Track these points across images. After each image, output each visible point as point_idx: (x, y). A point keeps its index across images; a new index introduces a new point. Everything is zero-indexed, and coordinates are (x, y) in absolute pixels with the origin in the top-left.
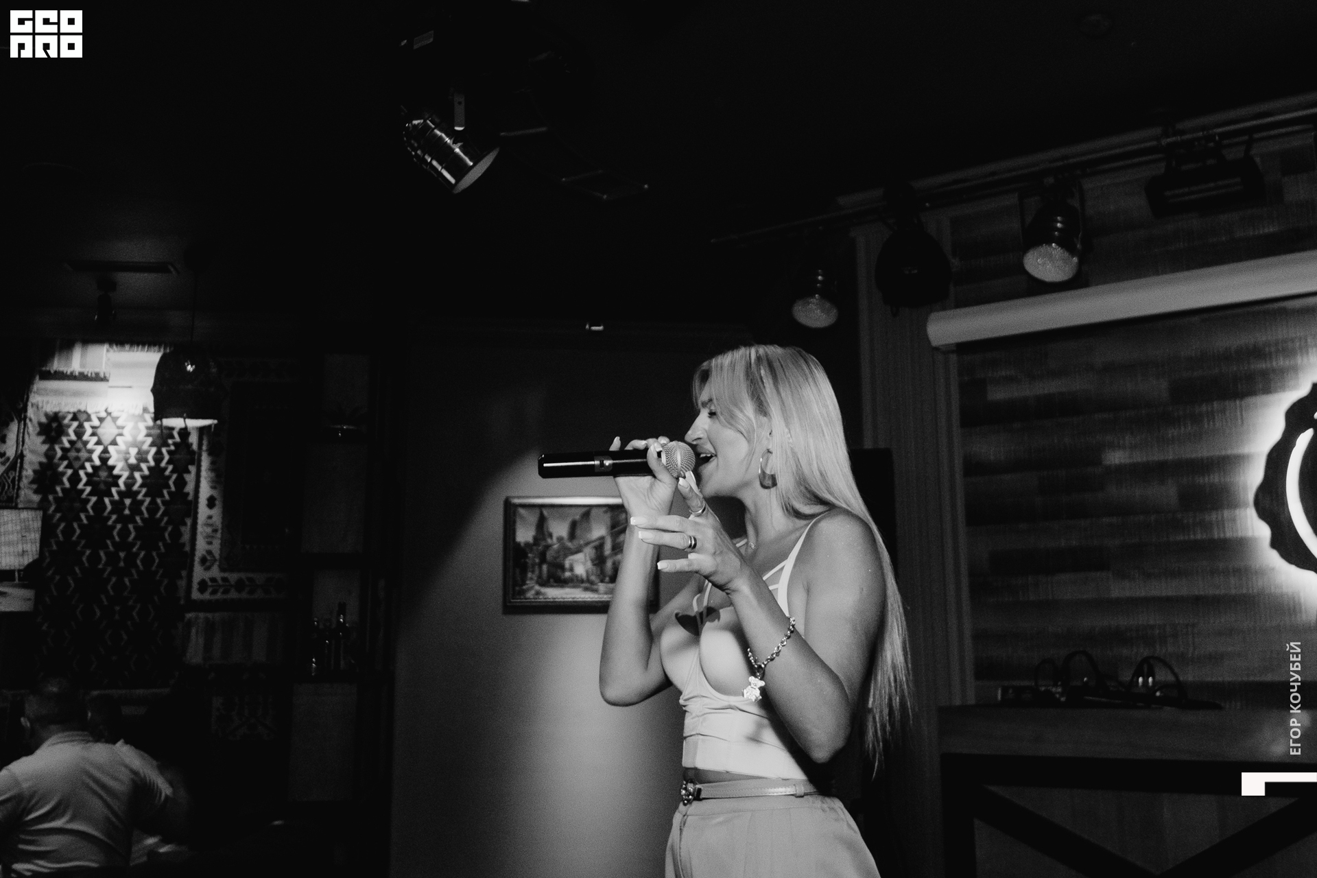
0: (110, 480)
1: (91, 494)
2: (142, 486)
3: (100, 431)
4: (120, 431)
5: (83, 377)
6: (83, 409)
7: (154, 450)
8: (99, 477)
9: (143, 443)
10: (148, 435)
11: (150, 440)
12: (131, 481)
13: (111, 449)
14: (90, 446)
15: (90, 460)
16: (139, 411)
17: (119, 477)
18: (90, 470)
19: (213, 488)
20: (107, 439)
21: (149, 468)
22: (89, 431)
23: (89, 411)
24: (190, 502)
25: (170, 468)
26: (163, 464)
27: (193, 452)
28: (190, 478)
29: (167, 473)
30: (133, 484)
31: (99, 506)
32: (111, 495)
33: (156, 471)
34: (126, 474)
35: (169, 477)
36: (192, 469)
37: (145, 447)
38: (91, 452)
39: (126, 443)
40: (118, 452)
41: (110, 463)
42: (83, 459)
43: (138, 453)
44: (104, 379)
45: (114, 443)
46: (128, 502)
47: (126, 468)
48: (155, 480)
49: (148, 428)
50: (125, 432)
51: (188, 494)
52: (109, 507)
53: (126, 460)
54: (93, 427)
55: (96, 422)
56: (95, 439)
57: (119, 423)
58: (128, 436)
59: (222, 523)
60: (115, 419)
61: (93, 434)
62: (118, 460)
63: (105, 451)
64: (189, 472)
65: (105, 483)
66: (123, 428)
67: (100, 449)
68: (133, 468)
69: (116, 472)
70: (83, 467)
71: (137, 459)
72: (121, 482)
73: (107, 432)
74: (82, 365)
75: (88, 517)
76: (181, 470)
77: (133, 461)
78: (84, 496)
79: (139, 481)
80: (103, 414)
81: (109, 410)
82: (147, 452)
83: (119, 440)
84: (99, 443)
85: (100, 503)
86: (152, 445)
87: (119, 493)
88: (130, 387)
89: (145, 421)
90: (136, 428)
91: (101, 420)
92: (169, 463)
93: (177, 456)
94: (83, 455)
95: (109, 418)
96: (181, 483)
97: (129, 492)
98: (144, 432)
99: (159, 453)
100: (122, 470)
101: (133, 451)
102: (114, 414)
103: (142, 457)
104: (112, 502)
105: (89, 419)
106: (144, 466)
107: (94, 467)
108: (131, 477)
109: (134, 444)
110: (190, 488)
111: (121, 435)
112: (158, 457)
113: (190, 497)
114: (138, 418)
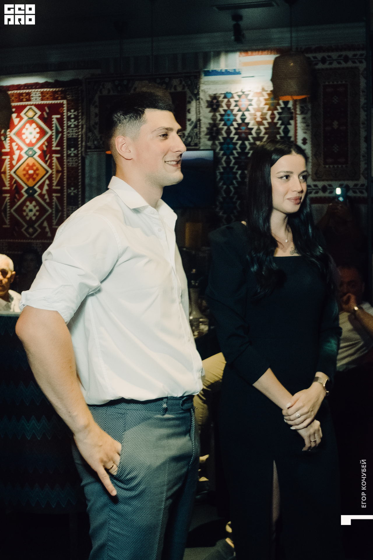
0: (247, 131)
1: (238, 139)
2: (265, 133)
3: (238, 103)
4: (250, 103)
5: (227, 73)
6: (229, 91)
7: (270, 113)
8: (241, 130)
9: (264, 108)
10: (266, 104)
11: (267, 107)
12: (258, 131)
13: (246, 113)
14: (235, 112)
15: (235, 120)
16: (259, 90)
17: (252, 129)
18: (236, 126)
19: (305, 133)
20: (243, 107)
21: (269, 123)
22: (233, 104)
23: (232, 92)
25: (280, 122)
26: (276, 121)
27: (292, 113)
28: (291, 128)
29: (278, 126)
30: (260, 133)
31: (243, 147)
32: (248, 140)
33: (272, 124)
34: (256, 127)
35: (279, 128)
36: (292, 122)
37: (265, 111)
38: (235, 115)
39: (254, 109)
40: (251, 114)
41: (247, 121)
42: (232, 120)
43: (262, 115)
44: (239, 73)
45: (248, 110)
47: (256, 124)
48: (272, 130)
49: (266, 100)
50: (253, 103)
51: (290, 137)
52: (248, 147)
53: (255, 119)
54: (236, 101)
55: (237, 98)
56: (237, 108)
57: (250, 97)
58: (255, 106)
59: (312, 153)
60: (247, 95)
61: (236, 106)
62: (251, 120)
63: (243, 115)
64: (290, 124)
65: (245, 133)
66: (251, 100)
67: (240, 114)
68: (260, 123)
69: (250, 126)
70: (232, 125)
71: (262, 118)
72: (253, 132)
73: (243, 103)
74: (226, 66)
75: (238, 153)
76: (286, 123)
77: (259, 119)
78: (234, 141)
79: (263, 131)
80: (240, 94)
81: (243, 91)
82: (266, 114)
83: (250, 108)
84: (239, 110)
85: (243, 144)
86: (269, 110)
87: (253, 138)
88: (253, 77)
89: (263, 96)
90: (259, 100)
91: (239, 96)
92: (279, 119)
93: (283, 116)
94: (232, 117)
95: (243, 96)
96: (286, 131)
97: (258, 138)
98: (263, 102)
99: (273, 114)
100: (253, 125)
101: (259, 114)
102: (246, 93)
103: (264, 117)
104: (250, 144)
105: (232, 97)
106: (265, 122)
107: (238, 124)
108: (259, 129)
109: (258, 110)
110: (291, 134)
111: (251, 105)
112: (273, 117)
113: (292, 139)
114: (260, 94)
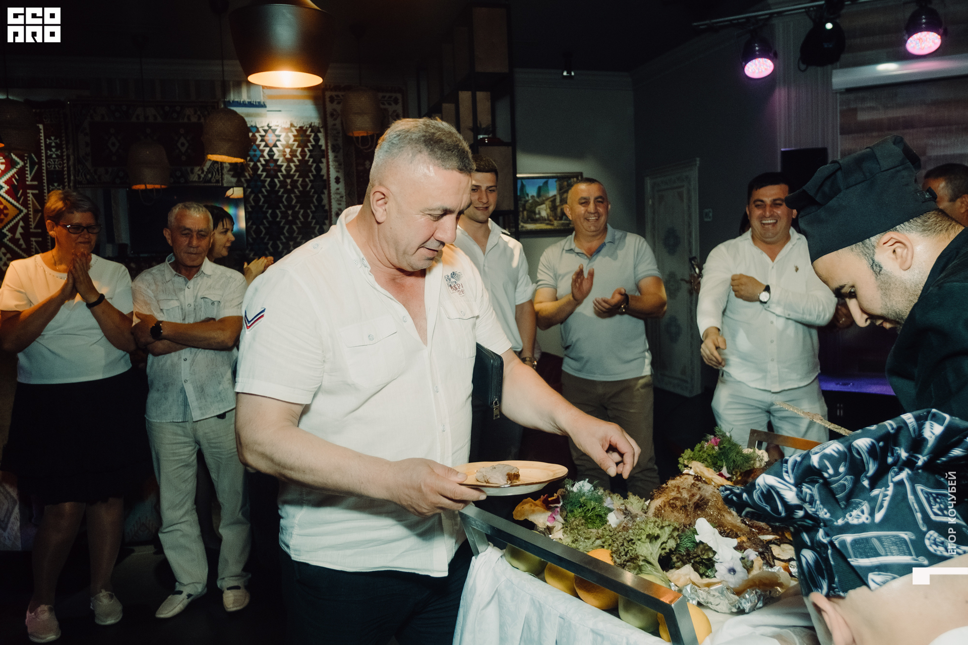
0: (276, 168)
1: (266, 177)
2: (296, 171)
3: (266, 138)
4: (278, 138)
5: (251, 105)
6: (254, 125)
7: (300, 150)
8: (269, 166)
9: (294, 145)
10: (295, 141)
11: (296, 143)
12: (288, 169)
13: (274, 149)
14: (261, 147)
15: (263, 156)
16: (288, 126)
17: (282, 166)
18: (263, 162)
19: (338, 172)
20: (271, 143)
21: (299, 160)
22: (259, 139)
23: (258, 126)
24: (325, 180)
25: (311, 160)
26: (307, 158)
27: (323, 151)
28: (323, 166)
29: (310, 163)
30: (291, 170)
31: (272, 184)
32: (278, 177)
33: (303, 162)
34: (285, 164)
35: (311, 166)
36: (324, 160)
37: (294, 148)
38: (263, 151)
39: (282, 145)
40: (279, 151)
41: (275, 157)
42: (258, 156)
43: (291, 152)
44: (264, 106)
45: (275, 146)
46: (289, 181)
47: (285, 161)
48: (303, 167)
49: (294, 136)
50: (281, 138)
51: (323, 176)
52: (278, 185)
53: (284, 156)
54: (261, 136)
55: (263, 133)
56: (263, 144)
57: (277, 133)
58: (284, 142)
59: (345, 192)
60: (274, 131)
61: (262, 140)
62: (279, 156)
63: (271, 150)
64: (322, 162)
65: (274, 170)
66: (279, 136)
67: (267, 149)
68: (289, 161)
69: (279, 163)
70: (259, 161)
71: (290, 155)
72: (283, 169)
73: (271, 138)
74: (249, 97)
75: (267, 191)
76: (318, 161)
77: (288, 156)
78: (262, 178)
79: (294, 168)
80: (266, 128)
81: (270, 125)
82: (296, 151)
83: (278, 143)
84: (266, 146)
85: (272, 182)
86: (298, 146)
87: (283, 176)
88: (280, 111)
89: (292, 132)
90: (287, 136)
91: (266, 131)
92: (310, 157)
93: (314, 153)
94: (258, 153)
95: (270, 130)
96: (318, 169)
97: (288, 175)
98: (292, 139)
99: (303, 152)
100: (282, 162)
101: (288, 150)
102: (273, 128)
103: (293, 154)
104: (280, 181)
105: (258, 131)
106: (295, 159)
107: (265, 160)
108: (288, 166)
109: (288, 146)
110: (324, 172)
111: (279, 140)
112: (303, 153)
113: (325, 178)
114: (289, 130)
